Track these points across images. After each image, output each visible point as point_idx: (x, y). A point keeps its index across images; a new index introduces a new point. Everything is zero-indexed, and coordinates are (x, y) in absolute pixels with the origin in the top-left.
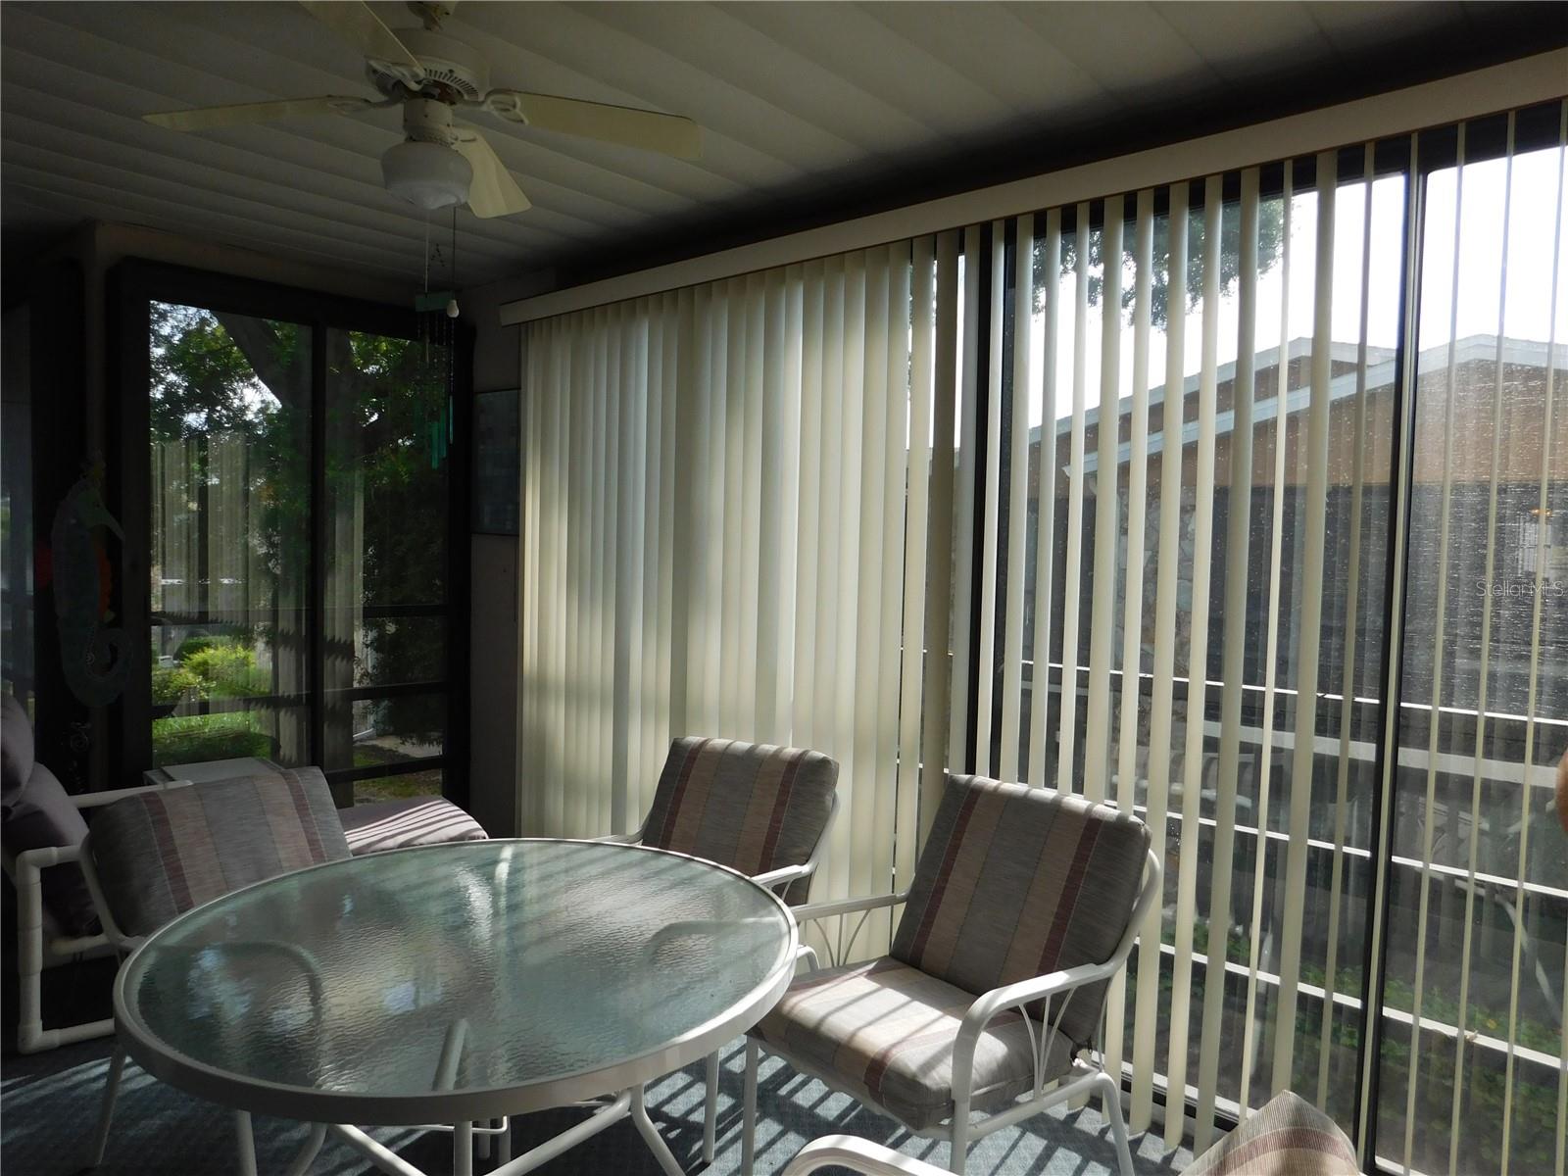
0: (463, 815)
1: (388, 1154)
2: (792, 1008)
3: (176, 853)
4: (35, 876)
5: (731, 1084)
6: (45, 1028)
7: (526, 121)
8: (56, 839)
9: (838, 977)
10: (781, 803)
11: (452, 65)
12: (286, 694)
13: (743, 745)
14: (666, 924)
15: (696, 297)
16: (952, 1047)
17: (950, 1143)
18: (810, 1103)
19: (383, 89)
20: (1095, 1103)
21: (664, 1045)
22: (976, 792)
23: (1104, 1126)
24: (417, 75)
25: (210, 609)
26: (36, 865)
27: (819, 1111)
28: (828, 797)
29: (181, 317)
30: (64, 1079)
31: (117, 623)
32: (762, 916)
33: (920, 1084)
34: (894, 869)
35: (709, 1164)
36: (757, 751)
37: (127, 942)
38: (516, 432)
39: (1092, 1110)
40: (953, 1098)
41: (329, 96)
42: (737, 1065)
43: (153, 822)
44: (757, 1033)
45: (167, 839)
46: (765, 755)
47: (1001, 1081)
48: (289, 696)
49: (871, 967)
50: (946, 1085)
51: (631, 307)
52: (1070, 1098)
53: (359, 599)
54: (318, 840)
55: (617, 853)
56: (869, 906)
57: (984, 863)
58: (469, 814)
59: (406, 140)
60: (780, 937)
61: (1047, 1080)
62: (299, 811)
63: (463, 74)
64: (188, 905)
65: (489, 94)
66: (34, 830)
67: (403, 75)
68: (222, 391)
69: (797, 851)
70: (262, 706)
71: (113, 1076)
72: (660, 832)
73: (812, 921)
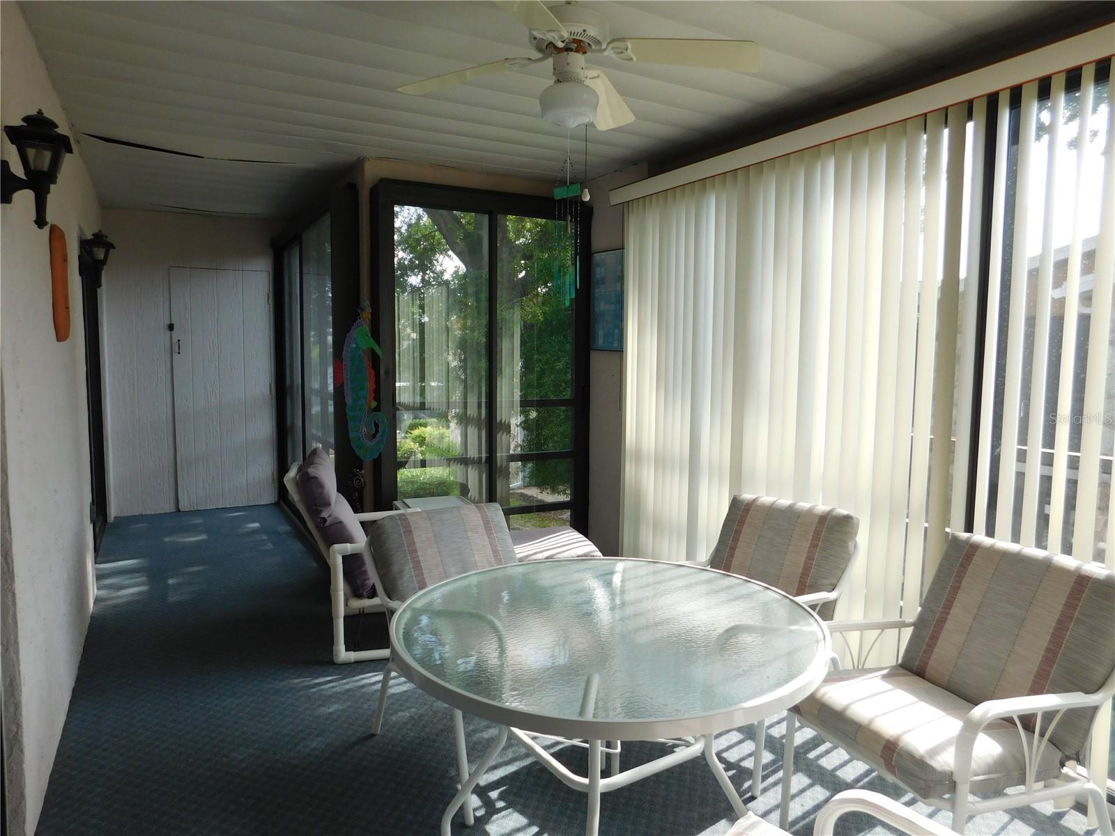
0: (586, 541)
1: (546, 755)
2: (824, 695)
3: (417, 552)
4: (340, 560)
5: (773, 745)
6: (346, 651)
7: (635, 59)
8: (348, 539)
9: (859, 677)
10: (814, 546)
11: (584, 26)
12: (472, 456)
13: (785, 502)
14: (733, 624)
15: (751, 173)
16: (955, 740)
17: (951, 814)
18: (833, 767)
19: (540, 50)
20: (1081, 807)
21: (734, 708)
22: (974, 548)
23: (1090, 828)
24: (563, 37)
25: (426, 401)
26: (340, 553)
27: (839, 773)
28: (850, 544)
29: (406, 215)
30: (357, 681)
31: (377, 409)
32: (804, 626)
33: (926, 763)
34: (902, 602)
35: (756, 798)
36: (796, 507)
37: (393, 604)
38: (621, 279)
39: (1077, 813)
40: (954, 779)
41: (506, 59)
42: (777, 732)
43: (405, 532)
44: (796, 710)
45: (412, 543)
46: (802, 510)
47: (996, 773)
48: (474, 458)
49: (885, 672)
50: (949, 769)
51: (703, 184)
52: (1056, 799)
53: (517, 395)
54: (498, 551)
55: (695, 573)
56: (883, 627)
57: (981, 603)
58: (590, 540)
59: (555, 82)
60: (817, 641)
61: (1037, 781)
62: (487, 531)
63: (592, 32)
64: (422, 586)
65: (608, 44)
66: (338, 534)
67: (554, 38)
68: (431, 262)
69: (825, 581)
70: (457, 464)
71: (385, 682)
72: (723, 559)
73: (839, 633)
